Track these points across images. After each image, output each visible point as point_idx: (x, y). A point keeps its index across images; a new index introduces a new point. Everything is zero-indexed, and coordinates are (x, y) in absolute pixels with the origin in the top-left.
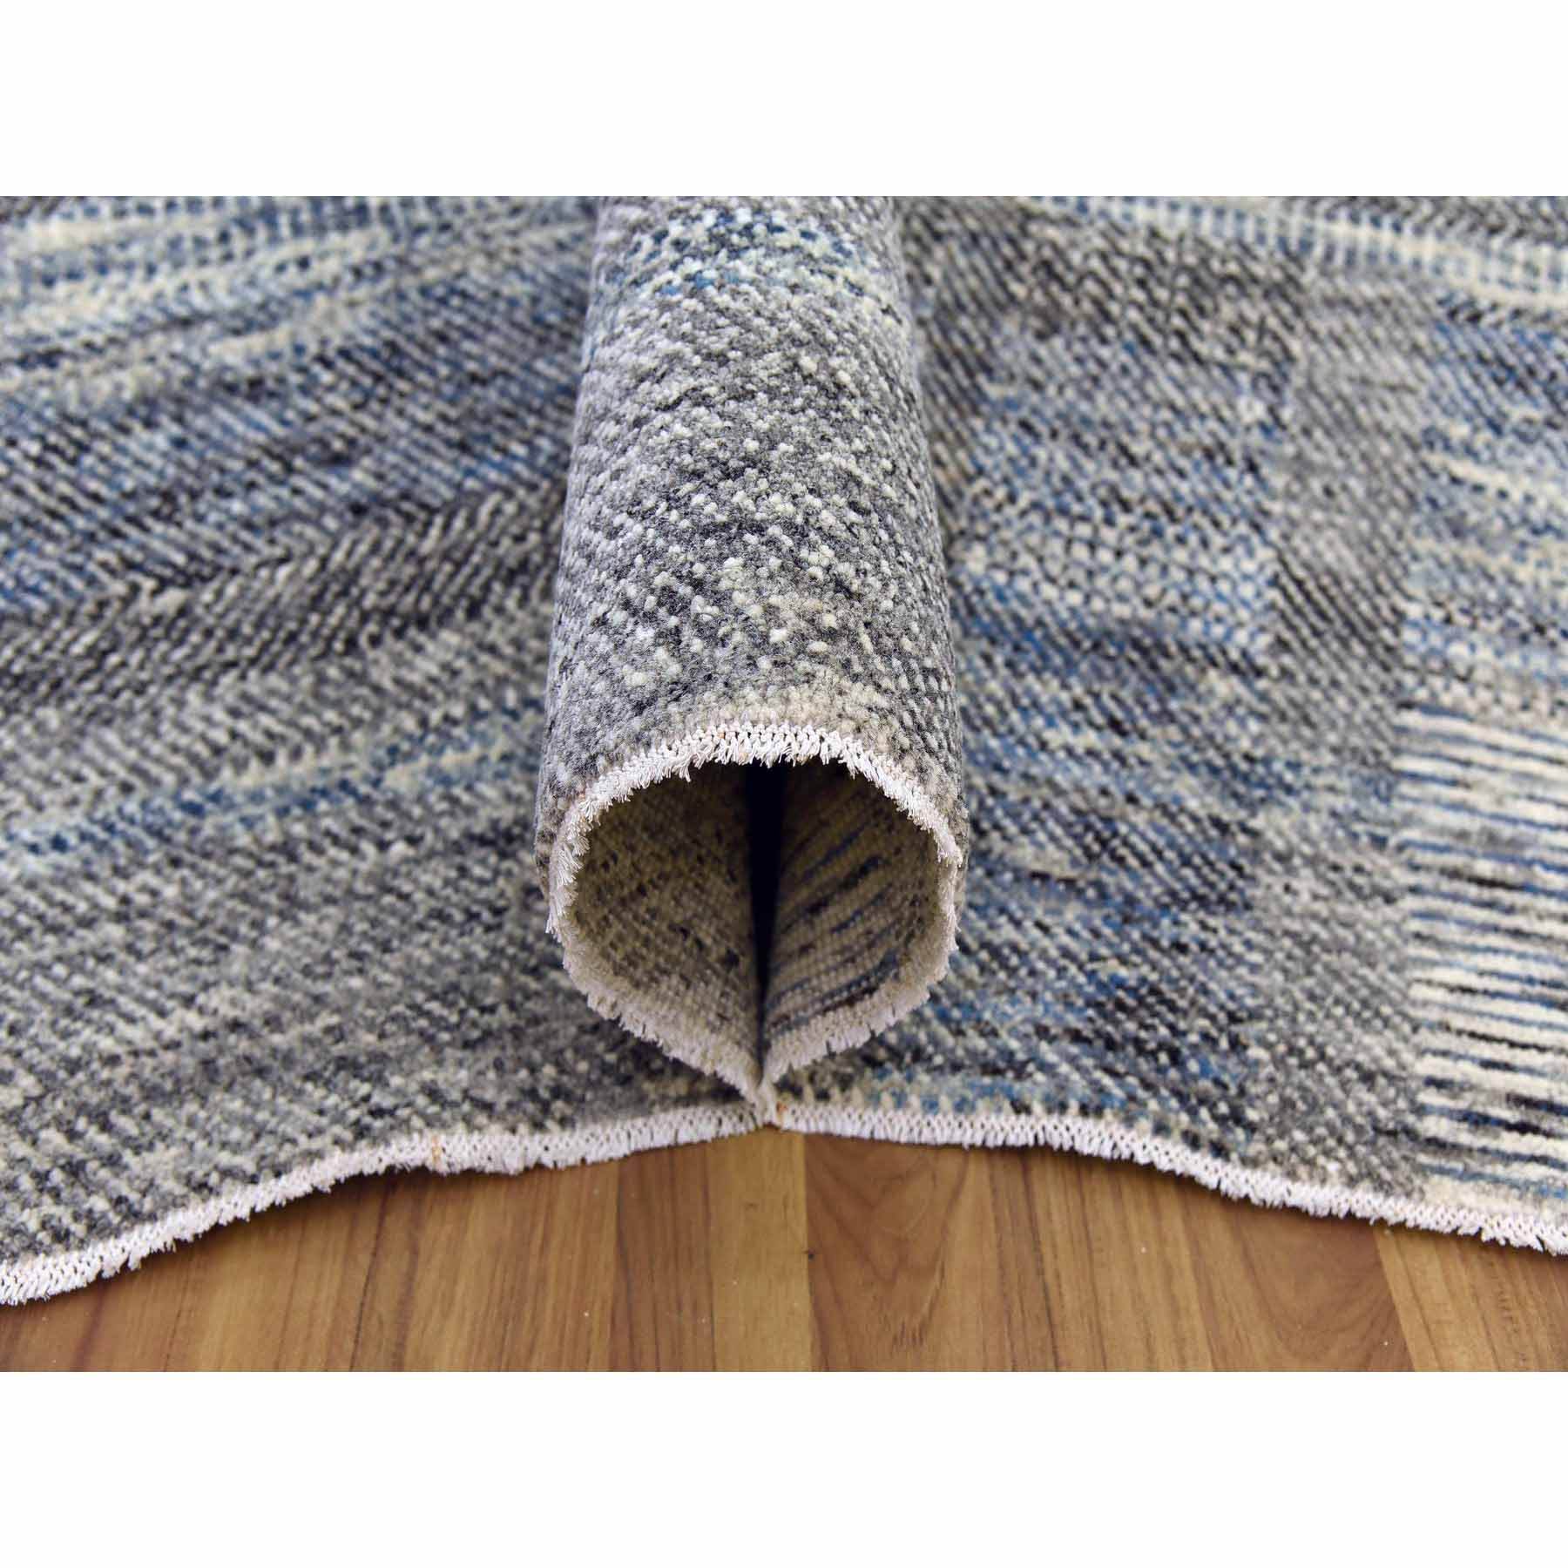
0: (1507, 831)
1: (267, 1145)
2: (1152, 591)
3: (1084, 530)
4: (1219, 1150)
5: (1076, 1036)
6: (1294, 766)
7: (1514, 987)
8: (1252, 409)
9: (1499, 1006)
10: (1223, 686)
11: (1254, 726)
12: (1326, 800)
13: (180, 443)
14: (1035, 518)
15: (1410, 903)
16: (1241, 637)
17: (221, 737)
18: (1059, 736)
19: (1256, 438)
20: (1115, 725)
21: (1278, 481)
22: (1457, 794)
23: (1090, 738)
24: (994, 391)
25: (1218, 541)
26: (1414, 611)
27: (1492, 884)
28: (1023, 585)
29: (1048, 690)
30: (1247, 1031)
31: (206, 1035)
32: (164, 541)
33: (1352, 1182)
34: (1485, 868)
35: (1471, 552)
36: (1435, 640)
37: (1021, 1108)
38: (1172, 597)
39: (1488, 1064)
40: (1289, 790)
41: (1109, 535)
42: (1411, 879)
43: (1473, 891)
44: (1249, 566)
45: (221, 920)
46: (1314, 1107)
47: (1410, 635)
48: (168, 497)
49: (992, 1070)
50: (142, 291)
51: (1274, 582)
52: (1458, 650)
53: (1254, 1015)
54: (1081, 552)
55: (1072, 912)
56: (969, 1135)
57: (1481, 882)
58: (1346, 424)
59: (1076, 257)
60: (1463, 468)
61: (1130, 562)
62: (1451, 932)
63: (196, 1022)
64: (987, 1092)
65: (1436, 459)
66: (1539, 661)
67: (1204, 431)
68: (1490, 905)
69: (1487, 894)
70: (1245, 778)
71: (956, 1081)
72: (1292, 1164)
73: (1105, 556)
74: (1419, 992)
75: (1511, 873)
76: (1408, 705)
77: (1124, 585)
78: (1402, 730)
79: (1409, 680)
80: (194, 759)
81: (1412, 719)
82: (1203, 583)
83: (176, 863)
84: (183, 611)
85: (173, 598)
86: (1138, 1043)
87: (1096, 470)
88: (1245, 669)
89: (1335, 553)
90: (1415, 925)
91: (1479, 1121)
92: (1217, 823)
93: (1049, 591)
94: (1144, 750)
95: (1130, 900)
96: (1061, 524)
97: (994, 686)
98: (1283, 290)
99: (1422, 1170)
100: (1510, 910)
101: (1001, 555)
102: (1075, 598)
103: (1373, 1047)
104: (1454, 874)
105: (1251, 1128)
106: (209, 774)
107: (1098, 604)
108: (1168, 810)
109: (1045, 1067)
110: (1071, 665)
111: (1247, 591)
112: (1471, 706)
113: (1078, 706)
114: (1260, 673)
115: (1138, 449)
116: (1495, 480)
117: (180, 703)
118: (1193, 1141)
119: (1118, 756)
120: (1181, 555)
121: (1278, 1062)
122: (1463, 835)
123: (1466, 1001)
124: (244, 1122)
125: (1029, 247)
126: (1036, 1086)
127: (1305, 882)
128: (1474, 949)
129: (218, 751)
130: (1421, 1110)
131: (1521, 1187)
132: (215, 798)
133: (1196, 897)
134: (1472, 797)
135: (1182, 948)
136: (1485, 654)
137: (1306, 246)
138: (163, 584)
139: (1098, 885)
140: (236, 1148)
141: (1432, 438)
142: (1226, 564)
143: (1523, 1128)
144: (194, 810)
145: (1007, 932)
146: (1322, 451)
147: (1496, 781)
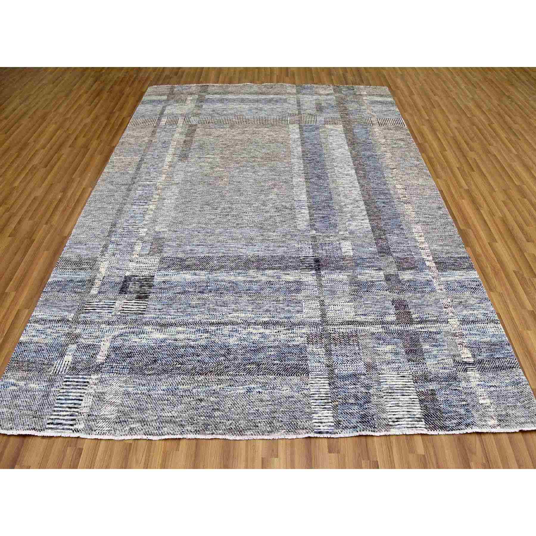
0: (391, 386)
1: (174, 431)
2: (353, 369)
3: (345, 365)
4: (374, 431)
5: (360, 422)
6: (371, 384)
7: (394, 405)
8: (357, 348)
9: (394, 408)
10: (363, 377)
11: (367, 380)
12: (375, 387)
13: (185, 351)
14: (340, 365)
15: (385, 397)
16: (363, 371)
17: (180, 381)
18: (349, 387)
19: (358, 351)
20: (354, 384)
21: (362, 355)
22: (386, 383)
23: (352, 386)
24: (333, 353)
25: (358, 362)
26: (378, 364)
27: (391, 393)
28: (341, 372)
29: (347, 382)
30: (374, 417)
31: (171, 417)
32: (180, 360)
33: (385, 431)
34: (390, 391)
35: (381, 357)
36: (380, 367)
37: (357, 432)
38: (356, 369)
39: (394, 415)
40: (372, 387)
41: (348, 364)
42: (384, 394)
43: (389, 394)
44: (362, 364)
45: (175, 403)
46: (381, 424)
47: (378, 367)
48: (182, 355)
49: (354, 428)
50: (186, 336)
51: (364, 365)
52: (382, 367)
53: (374, 415)
54: (346, 367)
55: (356, 406)
56: (353, 435)
57: (390, 393)
58: (366, 347)
59: (336, 337)
60: (377, 349)
61: (351, 367)
62: (388, 400)
63: (171, 415)
64: (354, 430)
65: (375, 349)
66: (390, 366)
67: (353, 352)
68: (391, 396)
69: (391, 394)
70: (367, 387)
71: (351, 429)
72: (380, 431)
73: (348, 367)
74: (387, 408)
75: (392, 391)
76: (380, 374)
77: (351, 369)
78: (380, 377)
79: (379, 371)
80: (177, 383)
81: (380, 376)
82: (358, 367)
83: (173, 395)
84: (180, 367)
85: (180, 365)
86: (365, 421)
87: (345, 358)
88: (364, 375)
89: (369, 360)
90: (385, 400)
91: (394, 422)
92: (366, 393)
93: (344, 372)
94: (357, 386)
95: (361, 404)
96: (343, 365)
97: (342, 384)
98: (356, 336)
99: (390, 428)
100: (393, 396)
101: (339, 370)
102: (347, 372)
103: (384, 416)
104: (387, 393)
105: (376, 428)
106: (178, 385)
107: (349, 372)
108: (361, 392)
109: (358, 426)
110: (348, 379)
111: (362, 366)
112: (385, 373)
113: (350, 383)
114: (366, 375)
115: (348, 355)
116: (381, 349)
117: (177, 377)
118: (372, 431)
119: (356, 388)
120: (355, 365)
121: (377, 420)
122: (387, 388)
123: (391, 408)
124: (173, 428)
125: (331, 337)
126: (358, 429)
127: (375, 398)
128: (390, 401)
129: (179, 383)
130: (389, 422)
131: (397, 428)
132: (178, 388)
133: (366, 402)
134: (388, 383)
135: (366, 408)
136: (385, 367)
137: (357, 330)
138: (179, 364)
139: (357, 403)
140: (171, 431)
141: (374, 347)
142: (359, 364)
143: (397, 421)
144: (175, 389)
145: (351, 411)
146: (365, 351)
147: (389, 380)
